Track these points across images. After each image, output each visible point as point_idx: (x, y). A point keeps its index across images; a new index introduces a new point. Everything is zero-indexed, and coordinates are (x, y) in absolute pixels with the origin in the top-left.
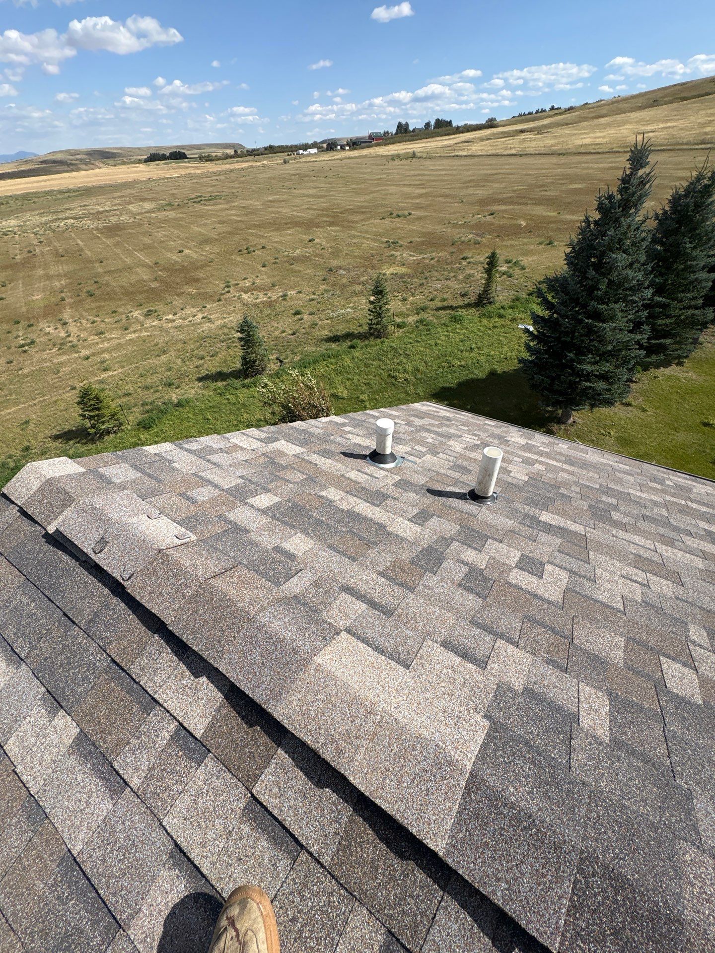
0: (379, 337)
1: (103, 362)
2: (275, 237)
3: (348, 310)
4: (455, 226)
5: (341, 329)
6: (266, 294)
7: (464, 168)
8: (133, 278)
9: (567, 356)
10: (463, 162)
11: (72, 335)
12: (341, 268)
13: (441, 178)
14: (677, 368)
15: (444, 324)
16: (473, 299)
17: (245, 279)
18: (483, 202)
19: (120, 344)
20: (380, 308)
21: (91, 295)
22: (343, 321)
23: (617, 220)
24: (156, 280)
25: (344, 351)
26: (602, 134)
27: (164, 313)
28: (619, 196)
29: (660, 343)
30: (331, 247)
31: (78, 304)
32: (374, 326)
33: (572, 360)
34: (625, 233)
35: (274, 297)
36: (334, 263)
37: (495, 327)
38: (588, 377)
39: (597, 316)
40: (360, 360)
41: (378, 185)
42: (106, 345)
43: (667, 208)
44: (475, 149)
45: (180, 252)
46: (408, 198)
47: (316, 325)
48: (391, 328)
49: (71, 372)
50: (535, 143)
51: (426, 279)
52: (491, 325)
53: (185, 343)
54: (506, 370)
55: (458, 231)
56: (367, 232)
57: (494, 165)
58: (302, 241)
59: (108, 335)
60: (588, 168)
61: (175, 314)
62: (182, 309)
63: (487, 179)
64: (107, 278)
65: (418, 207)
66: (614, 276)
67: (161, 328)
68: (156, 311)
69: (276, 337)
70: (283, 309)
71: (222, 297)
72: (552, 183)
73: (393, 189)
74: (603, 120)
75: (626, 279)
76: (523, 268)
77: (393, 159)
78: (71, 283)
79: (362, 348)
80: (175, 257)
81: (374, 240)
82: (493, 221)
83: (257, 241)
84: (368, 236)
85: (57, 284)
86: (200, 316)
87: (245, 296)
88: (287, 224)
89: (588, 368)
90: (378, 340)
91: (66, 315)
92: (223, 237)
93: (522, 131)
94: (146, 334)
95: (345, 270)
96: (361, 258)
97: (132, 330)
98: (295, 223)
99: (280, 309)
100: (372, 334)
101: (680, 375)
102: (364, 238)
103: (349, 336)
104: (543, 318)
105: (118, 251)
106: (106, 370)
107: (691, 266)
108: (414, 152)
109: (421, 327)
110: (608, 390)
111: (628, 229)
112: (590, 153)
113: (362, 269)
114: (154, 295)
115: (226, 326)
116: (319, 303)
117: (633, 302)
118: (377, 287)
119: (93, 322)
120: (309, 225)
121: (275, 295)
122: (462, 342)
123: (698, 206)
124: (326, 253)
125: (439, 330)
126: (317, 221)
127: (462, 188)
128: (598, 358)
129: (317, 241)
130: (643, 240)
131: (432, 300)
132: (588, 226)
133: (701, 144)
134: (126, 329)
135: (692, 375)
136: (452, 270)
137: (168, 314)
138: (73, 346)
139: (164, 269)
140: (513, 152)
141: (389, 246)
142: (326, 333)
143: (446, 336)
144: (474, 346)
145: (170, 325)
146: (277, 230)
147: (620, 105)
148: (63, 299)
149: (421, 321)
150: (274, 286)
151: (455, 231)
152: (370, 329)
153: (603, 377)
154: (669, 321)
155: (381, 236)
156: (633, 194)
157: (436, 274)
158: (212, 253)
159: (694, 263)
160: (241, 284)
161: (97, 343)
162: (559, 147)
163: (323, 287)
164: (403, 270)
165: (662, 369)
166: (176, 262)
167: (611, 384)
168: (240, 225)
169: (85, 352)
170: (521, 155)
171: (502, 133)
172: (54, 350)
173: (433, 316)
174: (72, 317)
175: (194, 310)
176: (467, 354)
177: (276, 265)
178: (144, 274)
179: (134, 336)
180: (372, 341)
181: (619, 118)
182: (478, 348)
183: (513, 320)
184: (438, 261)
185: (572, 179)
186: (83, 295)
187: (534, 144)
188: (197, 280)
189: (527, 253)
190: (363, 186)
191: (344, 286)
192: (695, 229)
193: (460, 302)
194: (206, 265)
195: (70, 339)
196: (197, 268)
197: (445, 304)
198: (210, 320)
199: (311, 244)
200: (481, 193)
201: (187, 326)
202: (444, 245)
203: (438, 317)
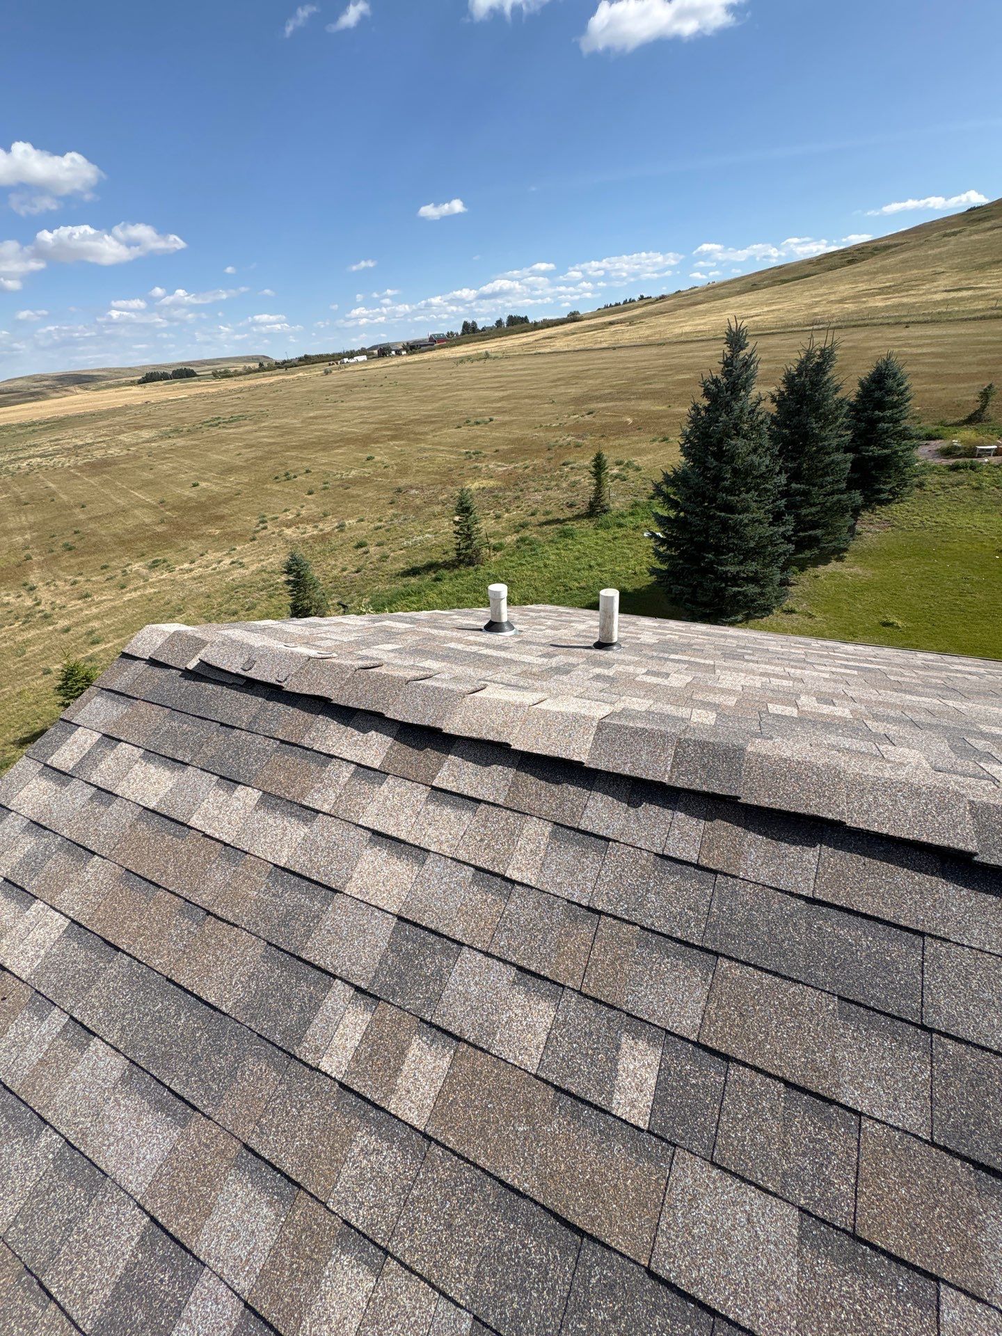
0: (471, 564)
1: (91, 633)
2: (322, 457)
3: (427, 535)
4: (548, 429)
5: (421, 559)
6: (316, 527)
7: (550, 366)
8: (131, 523)
9: (705, 558)
10: (547, 359)
11: (43, 602)
12: (411, 488)
13: (523, 378)
14: (839, 564)
15: (552, 541)
16: (583, 509)
17: (286, 511)
18: (578, 401)
19: (114, 607)
20: (468, 529)
21: (70, 549)
22: (422, 550)
23: (728, 404)
24: (162, 522)
25: (427, 586)
26: (702, 321)
27: (177, 562)
28: (725, 380)
29: (810, 535)
30: (396, 465)
31: (51, 561)
32: (464, 551)
33: (712, 562)
34: (740, 418)
35: (328, 529)
36: (402, 482)
37: (616, 538)
38: (735, 580)
39: (730, 509)
40: (450, 594)
41: (447, 391)
42: (94, 610)
43: (783, 389)
44: (560, 345)
45: (195, 485)
46: (487, 402)
47: (387, 557)
48: (485, 551)
49: (43, 651)
50: (629, 334)
51: (521, 491)
52: (610, 537)
53: (208, 597)
54: (638, 587)
55: (553, 434)
56: (440, 444)
57: (586, 360)
58: (357, 460)
59: (96, 598)
60: (692, 357)
61: (192, 562)
62: (202, 555)
63: (577, 377)
64: (92, 526)
65: (500, 411)
66: (738, 463)
67: (173, 582)
68: (165, 561)
69: (335, 577)
70: (341, 542)
71: (256, 535)
72: (654, 375)
73: (466, 394)
74: (701, 307)
75: (752, 465)
76: (638, 469)
77: (462, 362)
78: (39, 537)
79: (451, 579)
80: (189, 493)
81: (451, 452)
82: (594, 420)
83: (299, 464)
84: (442, 448)
85: (19, 539)
86: (228, 561)
87: (288, 532)
88: (336, 442)
89: (732, 569)
90: (471, 568)
91: (33, 578)
92: (252, 464)
93: (611, 323)
94: (152, 590)
95: (417, 489)
96: (436, 473)
97: (132, 587)
98: (345, 440)
99: (336, 542)
100: (461, 562)
101: (844, 571)
102: (438, 450)
103: (431, 567)
104: (668, 519)
105: (106, 491)
106: (95, 643)
107: (823, 447)
108: (487, 353)
109: (524, 547)
110: (762, 594)
111: (741, 412)
112: (692, 342)
113: (440, 487)
114: (162, 541)
115: (264, 571)
116: (388, 530)
117: (766, 490)
118: (461, 504)
119: (75, 583)
120: (365, 441)
121: (327, 526)
122: (578, 559)
123: (815, 385)
124: (391, 471)
125: (547, 548)
126: (375, 435)
127: (551, 387)
128: (742, 557)
129: (377, 458)
130: (762, 422)
131: (533, 514)
132: (699, 414)
133: (812, 325)
134: (123, 587)
135: (857, 570)
136: (552, 478)
137: (183, 562)
138: (46, 617)
139: (174, 508)
140: (604, 345)
141: (471, 458)
142: (401, 566)
143: (557, 554)
144: (593, 563)
145: (186, 576)
146: (323, 450)
147: (717, 291)
148: (28, 558)
149: (522, 540)
150: (325, 515)
151: (550, 435)
152: (459, 555)
153: (754, 579)
154: (813, 510)
155: (458, 447)
156: (739, 377)
157: (533, 484)
158: (238, 484)
159: (826, 443)
160: (282, 517)
161: (81, 610)
162: (657, 337)
163: (392, 511)
164: (492, 483)
165: (822, 568)
166: (190, 499)
167: (763, 586)
168: (273, 448)
169: (63, 623)
170: (614, 349)
171: (589, 326)
172: (16, 625)
173: (537, 532)
174: (42, 579)
175: (219, 554)
176: (586, 573)
177: (326, 491)
178: (146, 517)
179: (134, 595)
180: (463, 570)
181: (718, 303)
182: (598, 565)
183: (636, 528)
184: (534, 469)
185: (679, 369)
186: (58, 549)
187: (627, 336)
188: (222, 518)
189: (640, 452)
190: (429, 393)
191: (419, 508)
192: (818, 408)
193: (568, 513)
194: (231, 499)
195: (41, 608)
196: (220, 503)
197: (550, 517)
198: (242, 565)
199: (370, 463)
200: (573, 391)
201: (210, 575)
202: (538, 451)
203: (542, 534)
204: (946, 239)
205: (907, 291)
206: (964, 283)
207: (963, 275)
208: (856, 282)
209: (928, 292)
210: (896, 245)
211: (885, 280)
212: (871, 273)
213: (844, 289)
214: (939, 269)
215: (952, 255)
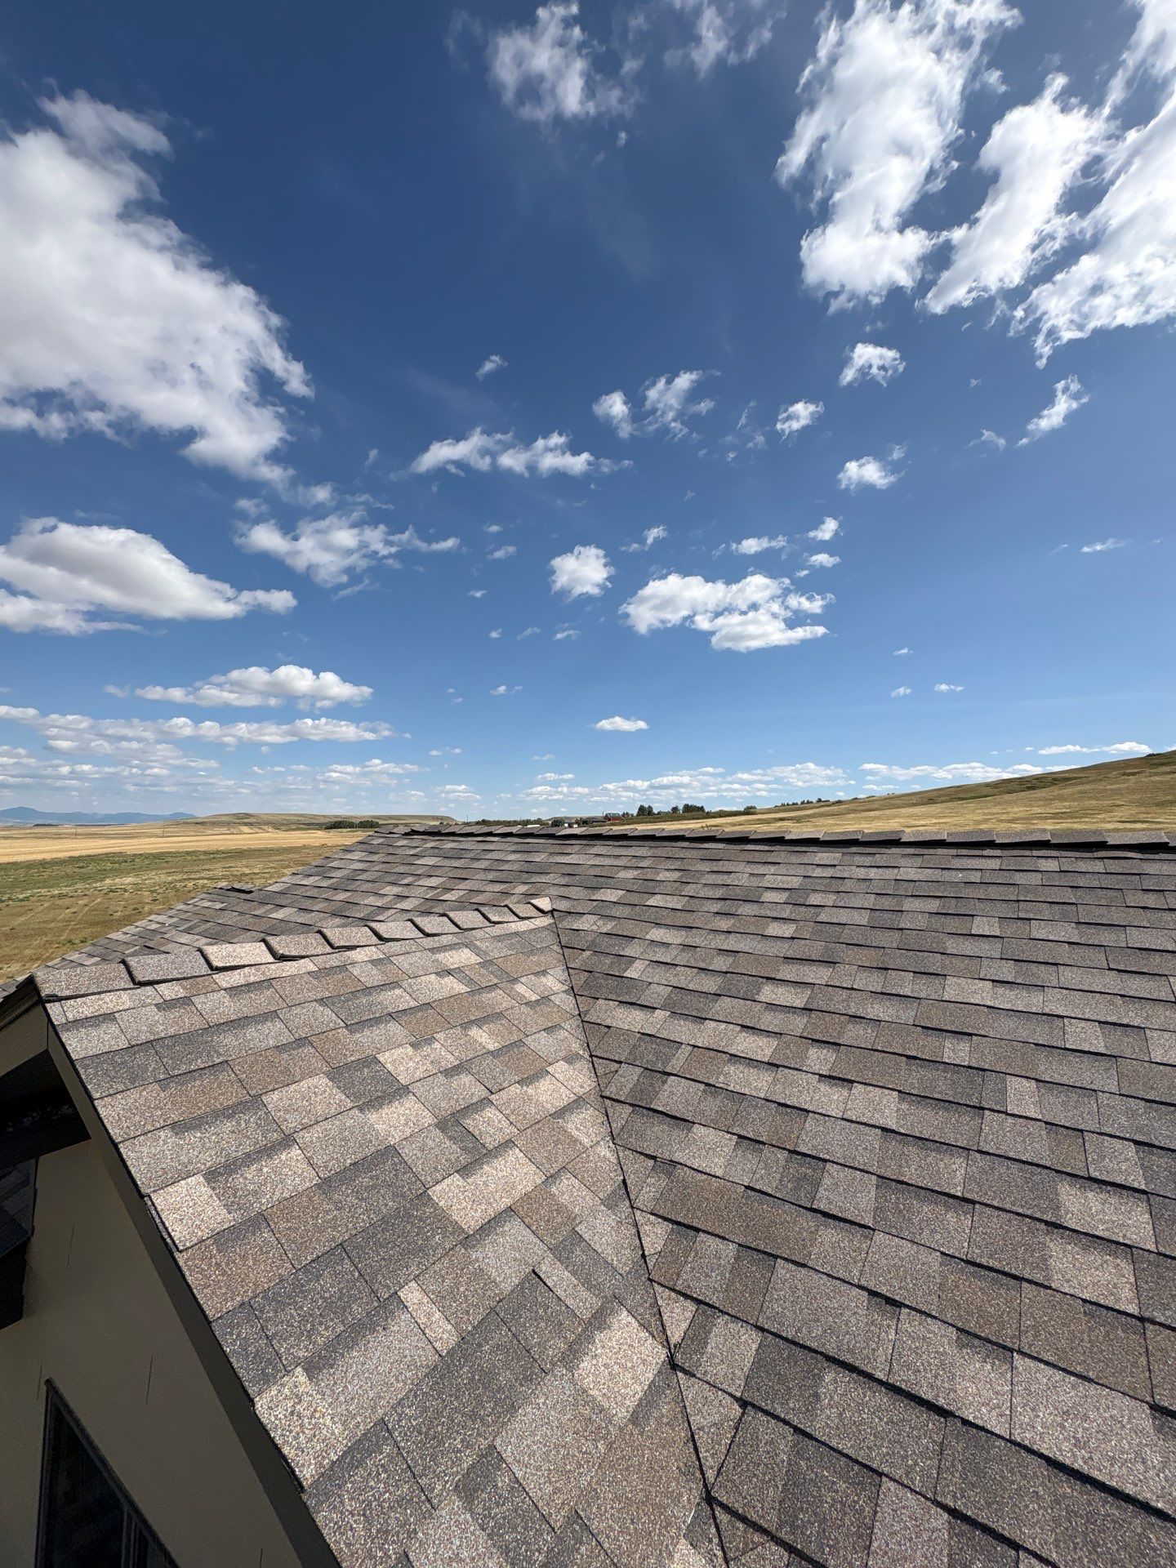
93: (782, 819)
204: (1126, 777)
205: (1081, 818)
206: (1142, 817)
207: (1143, 809)
208: (1030, 805)
209: (1103, 821)
210: (1076, 778)
211: (1059, 807)
212: (1048, 800)
213: (1018, 810)
214: (1118, 802)
215: (1132, 791)
